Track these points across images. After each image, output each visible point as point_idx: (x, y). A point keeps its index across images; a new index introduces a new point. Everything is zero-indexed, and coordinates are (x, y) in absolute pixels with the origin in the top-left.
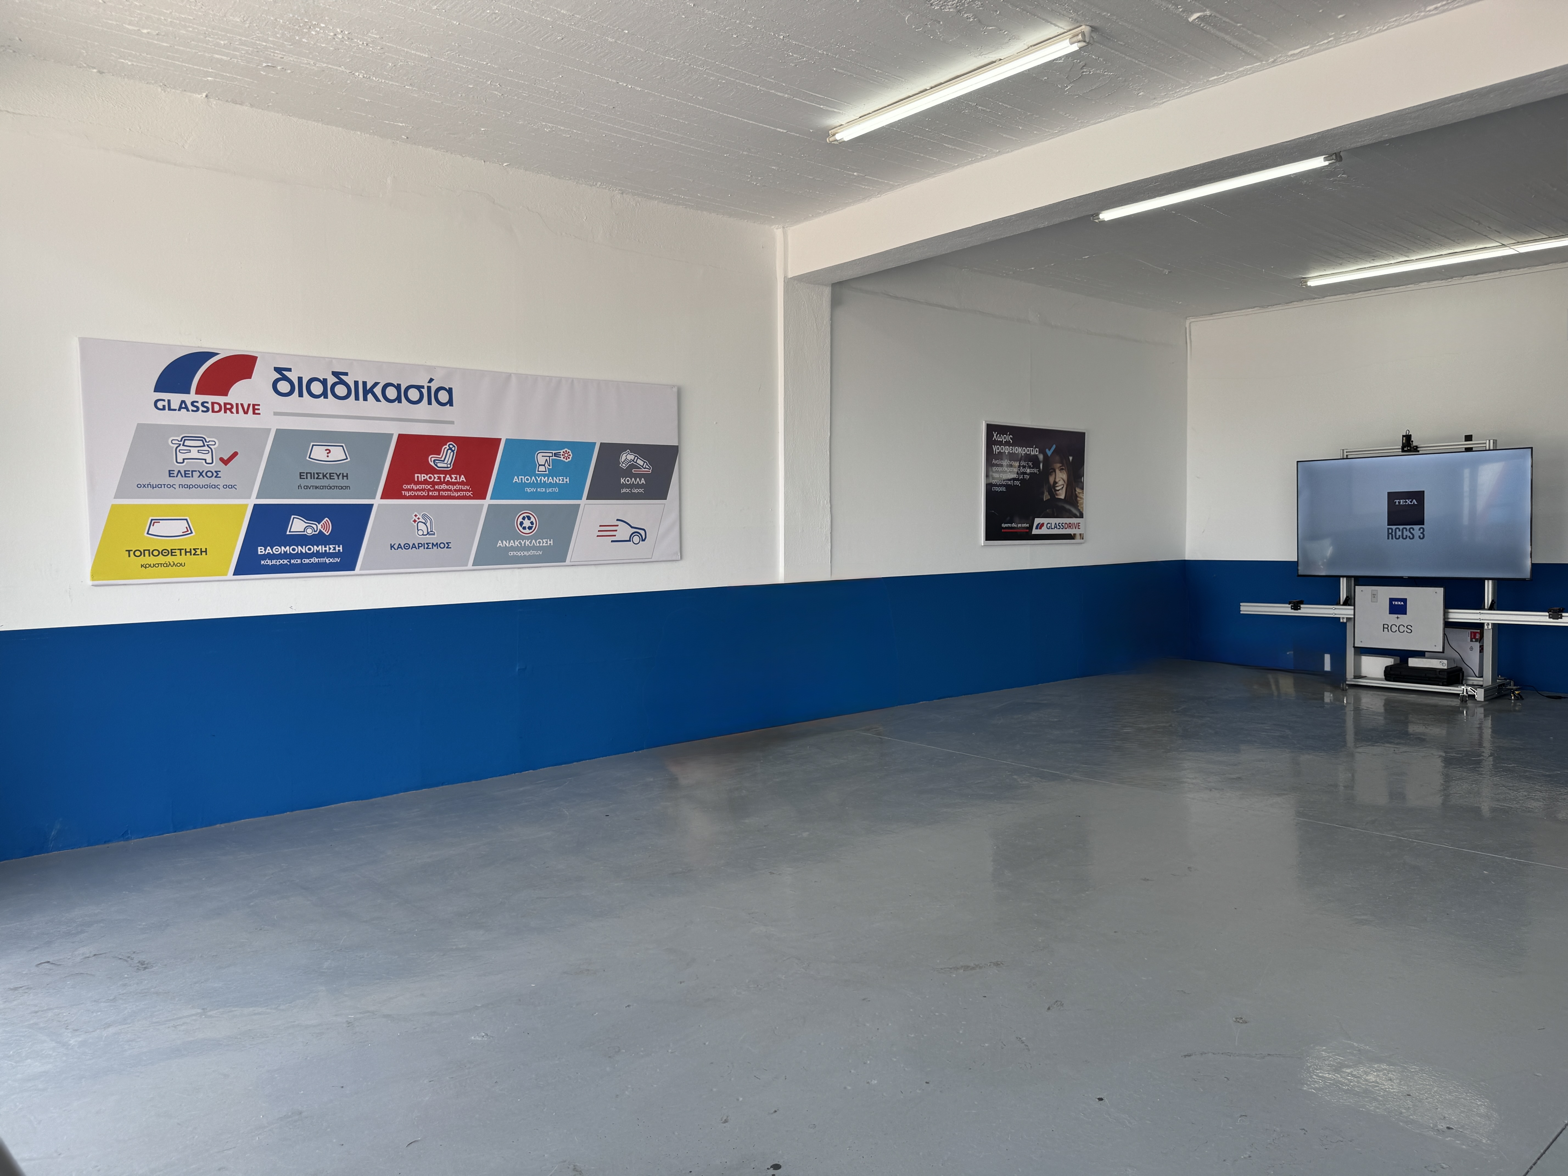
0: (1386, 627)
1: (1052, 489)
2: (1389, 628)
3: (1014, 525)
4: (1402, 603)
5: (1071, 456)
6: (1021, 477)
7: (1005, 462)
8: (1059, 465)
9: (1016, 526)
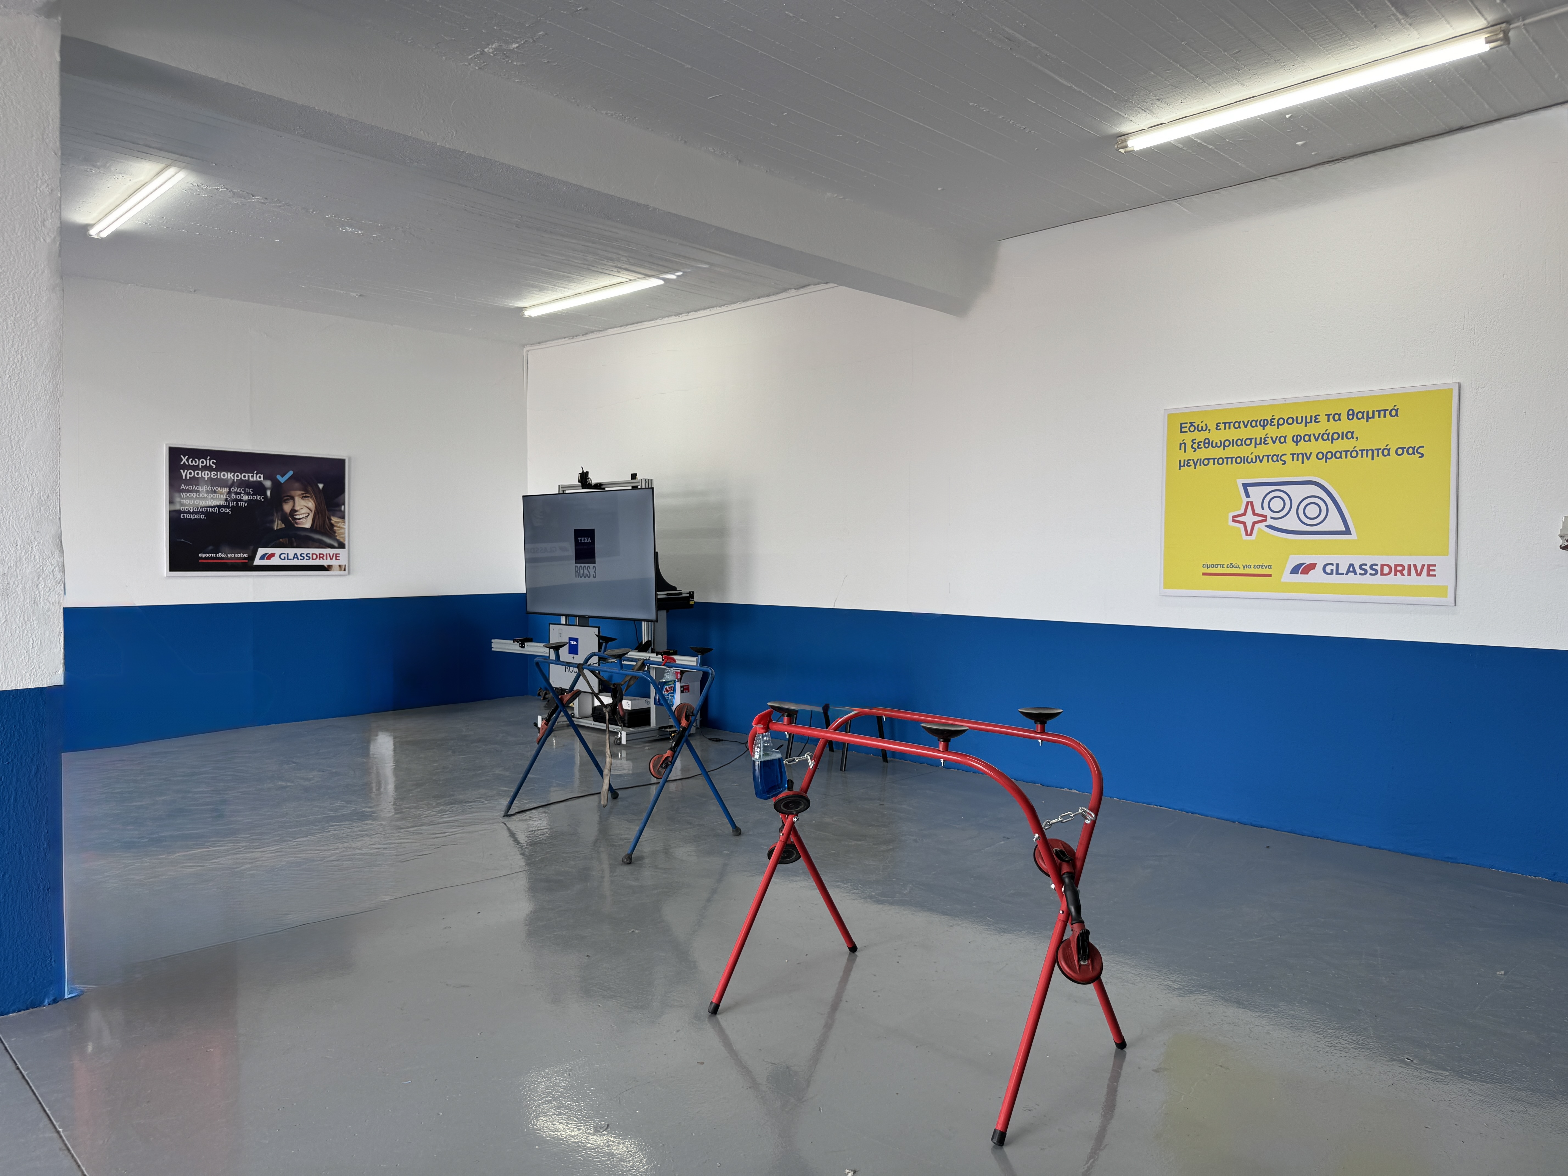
1: (290, 519)
3: (220, 555)
4: (576, 643)
5: (320, 483)
6: (234, 504)
7: (203, 488)
8: (300, 492)
9: (225, 556)
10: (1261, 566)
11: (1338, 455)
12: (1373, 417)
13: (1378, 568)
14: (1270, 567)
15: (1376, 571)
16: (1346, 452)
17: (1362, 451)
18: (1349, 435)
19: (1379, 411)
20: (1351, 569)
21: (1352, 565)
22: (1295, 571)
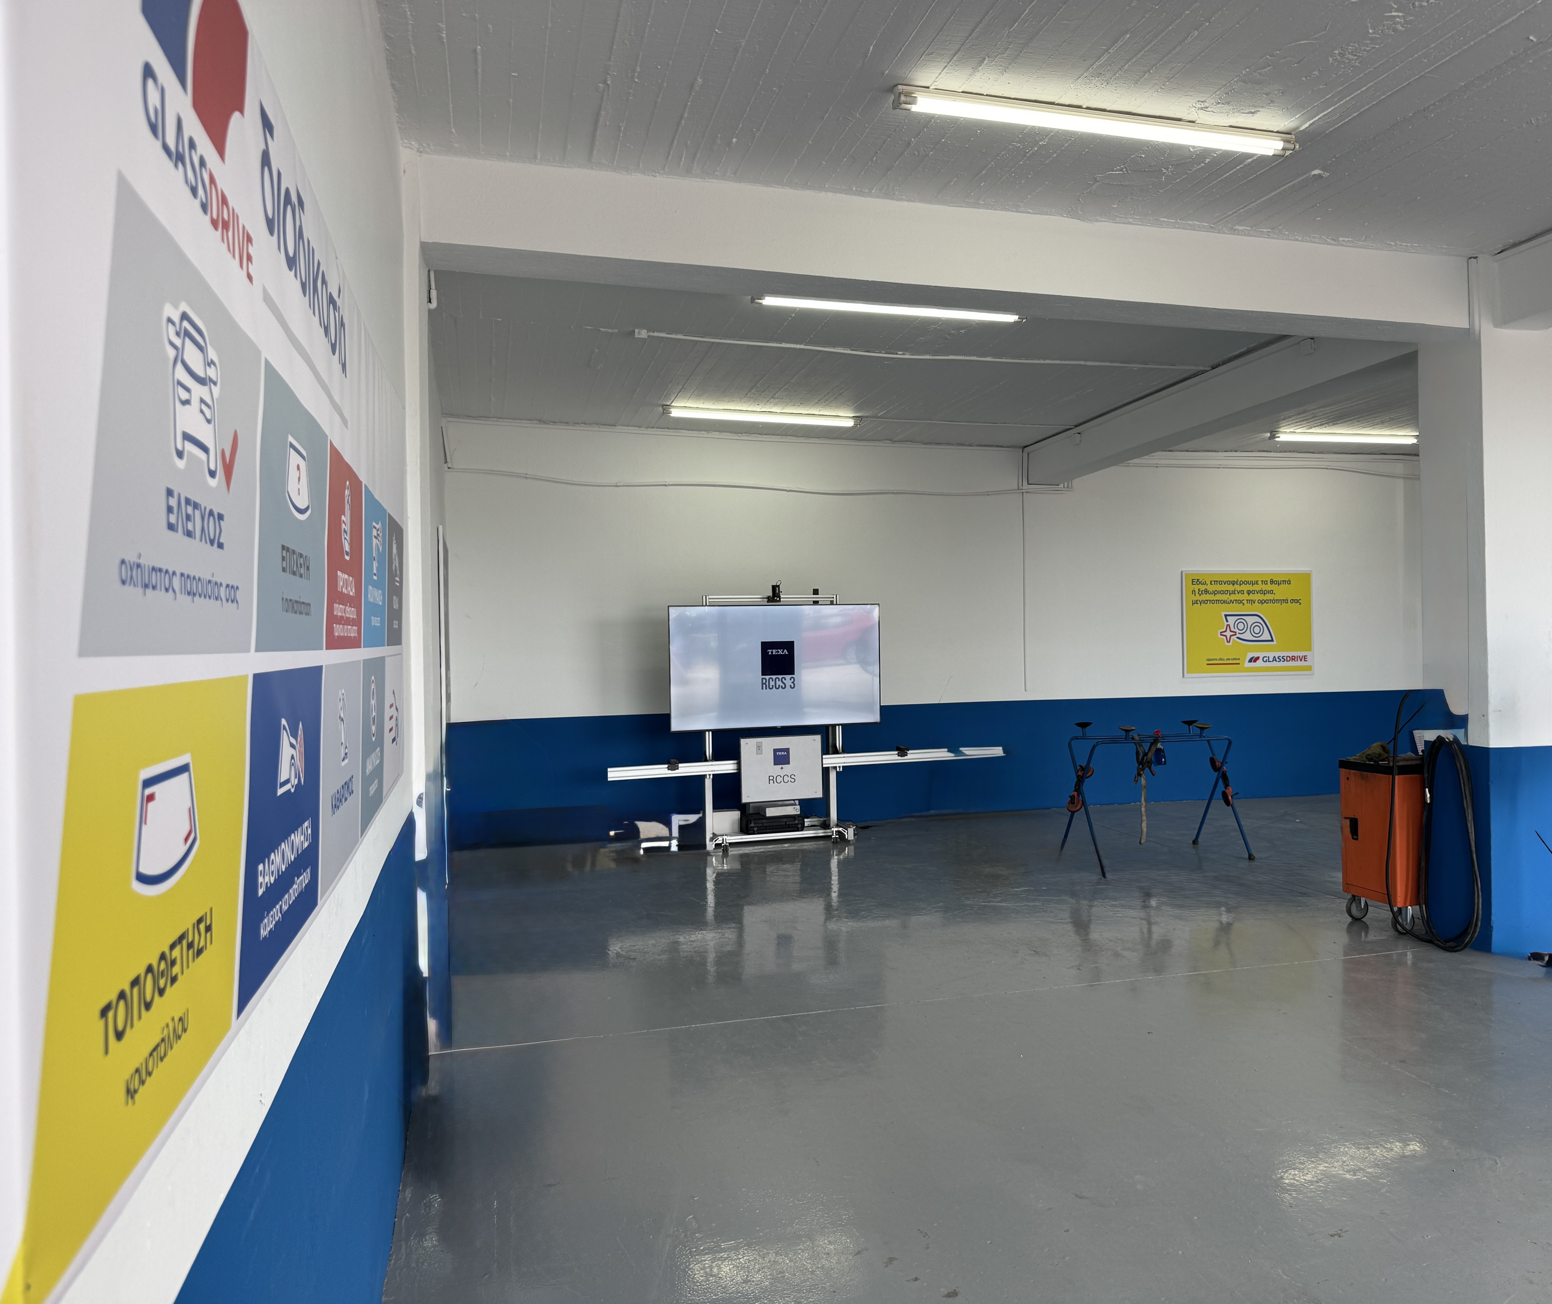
0: (772, 779)
2: (775, 780)
4: (785, 753)
10: (1235, 659)
11: (1267, 601)
12: (1281, 584)
13: (1285, 658)
14: (1239, 659)
15: (1284, 659)
16: (1270, 600)
17: (1277, 600)
18: (1271, 592)
19: (1283, 581)
20: (1274, 659)
21: (1274, 657)
22: (1250, 661)
